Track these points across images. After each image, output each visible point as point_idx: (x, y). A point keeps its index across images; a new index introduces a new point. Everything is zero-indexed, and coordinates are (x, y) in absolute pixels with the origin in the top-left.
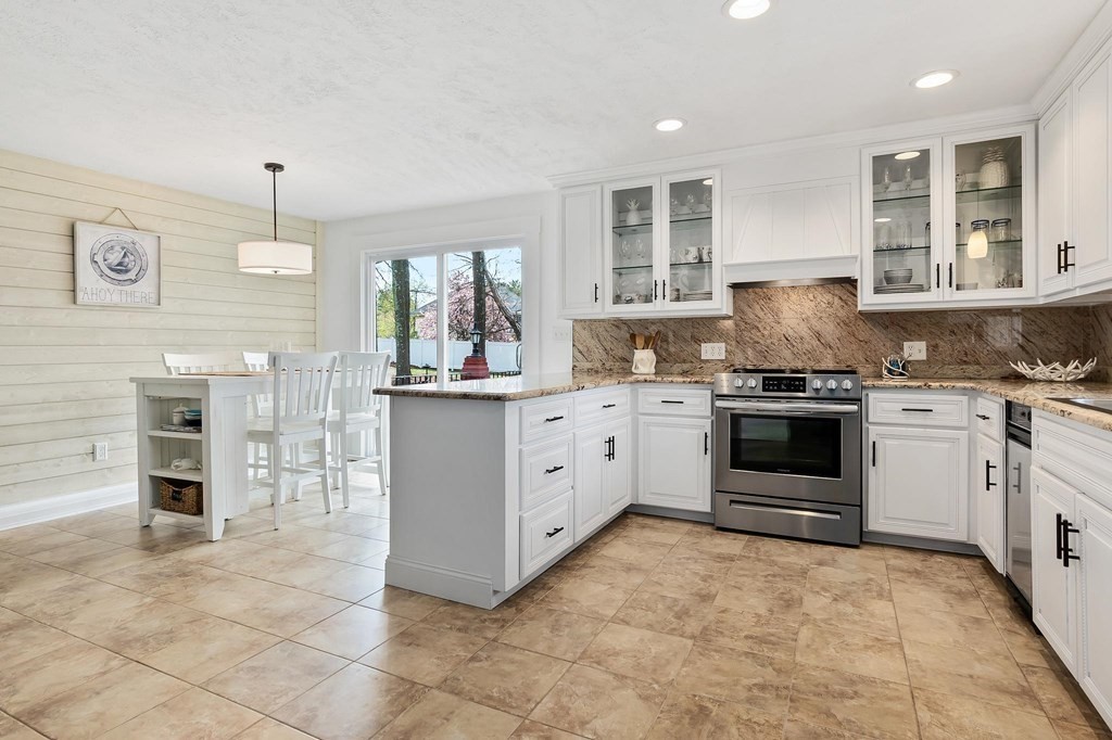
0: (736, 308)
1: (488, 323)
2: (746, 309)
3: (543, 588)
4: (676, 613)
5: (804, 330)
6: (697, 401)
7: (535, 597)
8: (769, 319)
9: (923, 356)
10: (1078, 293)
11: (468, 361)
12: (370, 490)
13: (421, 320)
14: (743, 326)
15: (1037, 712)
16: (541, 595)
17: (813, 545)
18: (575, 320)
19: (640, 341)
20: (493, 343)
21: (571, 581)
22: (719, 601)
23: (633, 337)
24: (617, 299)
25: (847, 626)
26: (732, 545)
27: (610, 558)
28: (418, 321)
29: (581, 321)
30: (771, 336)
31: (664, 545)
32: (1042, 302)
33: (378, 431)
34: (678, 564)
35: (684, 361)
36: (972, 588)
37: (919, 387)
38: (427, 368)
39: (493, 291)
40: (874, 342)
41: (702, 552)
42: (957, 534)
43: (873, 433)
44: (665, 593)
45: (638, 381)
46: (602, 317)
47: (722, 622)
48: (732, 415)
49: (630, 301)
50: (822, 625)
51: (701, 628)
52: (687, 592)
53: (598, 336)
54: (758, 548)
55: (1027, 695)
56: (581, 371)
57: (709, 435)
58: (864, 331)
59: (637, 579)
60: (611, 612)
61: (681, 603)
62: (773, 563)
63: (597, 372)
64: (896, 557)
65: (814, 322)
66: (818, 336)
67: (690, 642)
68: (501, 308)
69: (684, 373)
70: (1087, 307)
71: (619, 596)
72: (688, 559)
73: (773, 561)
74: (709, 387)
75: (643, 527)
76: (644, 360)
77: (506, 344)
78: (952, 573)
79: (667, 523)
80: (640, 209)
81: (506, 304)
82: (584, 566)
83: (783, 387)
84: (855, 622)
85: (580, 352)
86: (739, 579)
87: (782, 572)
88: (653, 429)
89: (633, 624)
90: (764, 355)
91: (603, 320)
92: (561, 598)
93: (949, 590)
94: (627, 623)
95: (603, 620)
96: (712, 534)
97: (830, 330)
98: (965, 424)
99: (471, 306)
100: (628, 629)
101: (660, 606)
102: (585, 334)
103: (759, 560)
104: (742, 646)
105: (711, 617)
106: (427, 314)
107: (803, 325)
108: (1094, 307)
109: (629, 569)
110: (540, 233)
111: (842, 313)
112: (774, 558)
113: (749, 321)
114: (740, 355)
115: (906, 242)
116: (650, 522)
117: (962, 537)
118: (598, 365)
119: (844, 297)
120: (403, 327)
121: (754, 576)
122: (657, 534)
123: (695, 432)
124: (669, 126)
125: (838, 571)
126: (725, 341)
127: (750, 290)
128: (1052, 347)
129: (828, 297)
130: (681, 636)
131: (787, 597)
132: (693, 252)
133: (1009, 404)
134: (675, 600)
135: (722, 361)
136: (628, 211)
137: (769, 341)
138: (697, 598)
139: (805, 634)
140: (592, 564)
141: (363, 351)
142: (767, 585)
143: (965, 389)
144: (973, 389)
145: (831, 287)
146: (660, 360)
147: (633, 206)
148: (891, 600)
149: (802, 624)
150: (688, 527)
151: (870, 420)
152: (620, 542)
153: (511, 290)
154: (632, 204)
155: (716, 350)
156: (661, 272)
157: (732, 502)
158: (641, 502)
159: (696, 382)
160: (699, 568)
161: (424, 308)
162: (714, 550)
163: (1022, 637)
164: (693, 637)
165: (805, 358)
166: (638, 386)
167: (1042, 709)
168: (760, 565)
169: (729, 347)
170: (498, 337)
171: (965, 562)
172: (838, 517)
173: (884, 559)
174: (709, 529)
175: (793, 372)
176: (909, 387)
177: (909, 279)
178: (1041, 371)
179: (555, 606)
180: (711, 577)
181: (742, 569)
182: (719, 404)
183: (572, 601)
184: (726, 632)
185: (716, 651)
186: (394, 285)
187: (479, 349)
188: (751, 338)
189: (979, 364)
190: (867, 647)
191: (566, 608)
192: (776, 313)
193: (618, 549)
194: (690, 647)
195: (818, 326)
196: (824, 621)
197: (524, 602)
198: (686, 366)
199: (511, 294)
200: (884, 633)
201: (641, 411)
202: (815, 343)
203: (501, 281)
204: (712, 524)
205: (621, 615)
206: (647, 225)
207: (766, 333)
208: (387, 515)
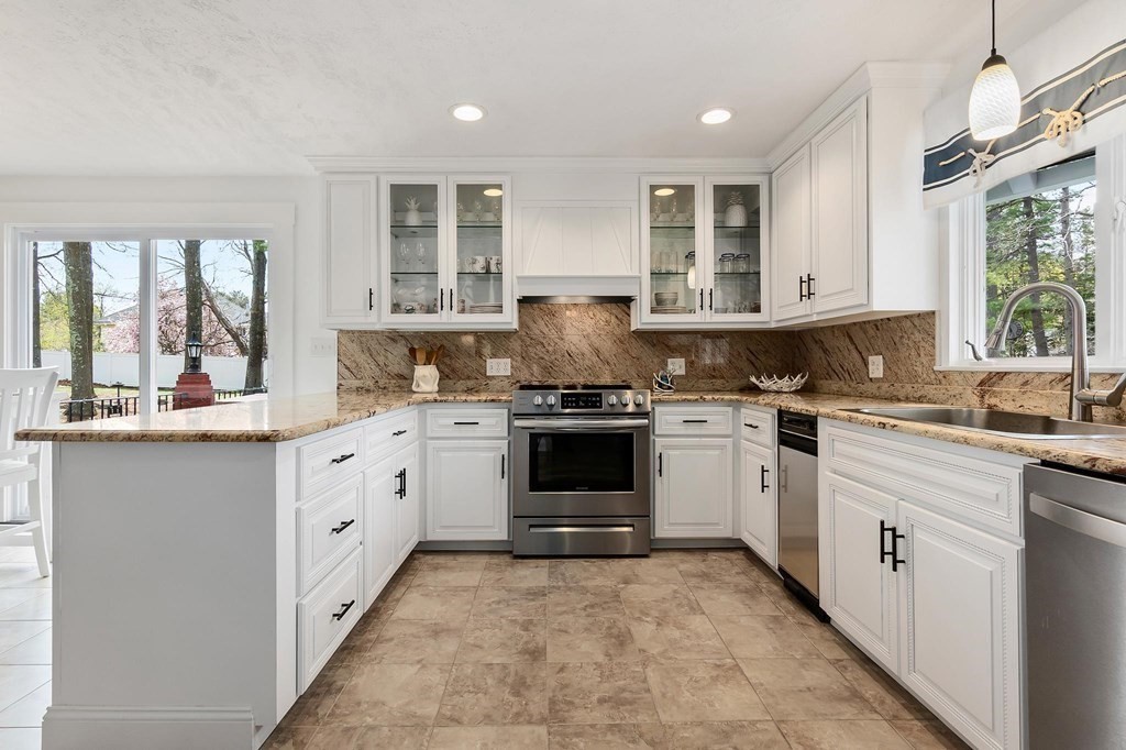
0: (522, 323)
1: (205, 333)
2: (531, 324)
3: (329, 692)
4: (512, 688)
5: (585, 348)
6: (492, 421)
7: (321, 712)
8: (553, 335)
9: (682, 372)
10: (815, 318)
11: (182, 379)
12: (18, 572)
13: (110, 330)
14: (528, 341)
15: (875, 716)
16: (328, 705)
17: (610, 560)
18: (341, 331)
19: (421, 356)
20: (210, 357)
21: (367, 669)
22: (553, 656)
23: (413, 351)
24: (396, 308)
25: (685, 656)
26: (533, 575)
27: (408, 622)
28: (104, 331)
29: (348, 332)
30: (555, 352)
31: (466, 589)
32: (773, 325)
33: (34, 485)
34: (490, 612)
35: (469, 378)
36: (752, 583)
37: (697, 400)
38: (119, 386)
39: (210, 300)
40: (645, 359)
41: (509, 591)
42: (723, 531)
43: (659, 444)
44: (489, 659)
45: (427, 402)
46: (378, 327)
47: (566, 686)
48: (531, 434)
49: (411, 311)
50: (663, 661)
51: (547, 703)
52: (514, 651)
53: (369, 350)
54: (563, 575)
55: (855, 696)
56: (349, 390)
57: (506, 457)
58: (636, 348)
59: (450, 646)
60: (431, 709)
61: (512, 669)
62: (584, 591)
63: (368, 391)
64: (683, 562)
65: (593, 338)
66: (597, 352)
67: (542, 730)
68: (221, 319)
69: (469, 391)
70: (793, 332)
71: (435, 677)
72: (499, 602)
73: (583, 587)
74: (505, 405)
75: (436, 568)
76: (426, 377)
77: (227, 358)
78: (730, 568)
79: (462, 559)
80: (420, 210)
81: (227, 316)
82: (378, 640)
83: (581, 403)
84: (688, 650)
85: (347, 367)
86: (561, 619)
87: (597, 600)
88: (443, 454)
89: (465, 719)
90: (547, 370)
91: (376, 332)
92: (359, 704)
93: (738, 590)
94: (458, 722)
95: (425, 727)
96: (512, 565)
97: (607, 346)
98: (729, 432)
99: (182, 315)
100: (462, 732)
101: (490, 681)
102: (354, 348)
103: (570, 589)
104: (600, 716)
105: (552, 683)
106: (119, 323)
107: (584, 341)
108: (799, 332)
109: (437, 632)
110: (294, 226)
111: (618, 331)
112: (583, 583)
113: (534, 337)
114: (526, 372)
115: (673, 268)
116: (441, 560)
117: (728, 534)
118: (370, 383)
119: (620, 316)
120: (84, 338)
121: (573, 611)
122: (455, 574)
123: (492, 454)
124: (468, 113)
125: (644, 587)
126: (511, 357)
127: (535, 305)
128: (772, 363)
129: (606, 315)
130: (530, 723)
131: (615, 631)
132: (481, 261)
133: (780, 412)
134: (504, 667)
135: (507, 377)
136: (407, 210)
137: (553, 357)
138: (527, 656)
139: (653, 677)
140: (388, 635)
141: (7, 366)
142: (591, 620)
143: (731, 400)
144: (738, 401)
145: (608, 305)
146: (444, 377)
147: (412, 205)
148: (704, 613)
149: (645, 665)
150: (483, 560)
151: (656, 433)
152: (415, 595)
153: (230, 299)
154: (413, 202)
155: (502, 366)
156: (447, 279)
157: (531, 526)
158: (429, 539)
159: (493, 401)
160: (512, 613)
161: (115, 316)
162: (522, 585)
163: (815, 629)
164: (543, 721)
165: (586, 373)
166: (425, 406)
167: (876, 712)
168: (573, 595)
169: (514, 363)
170: (215, 350)
171: (733, 556)
172: (630, 529)
173: (673, 565)
174: (507, 558)
175: (585, 387)
176: (689, 401)
177: (675, 301)
178: (766, 384)
179: (353, 721)
180: (531, 622)
181: (558, 604)
182: (518, 423)
183: (375, 704)
184: (577, 701)
185: (577, 735)
186: (68, 284)
187: (194, 364)
188: (536, 354)
189: (723, 378)
190: (715, 679)
191: (369, 720)
192: (560, 329)
193: (413, 606)
194: (545, 737)
195: (597, 343)
196: (662, 654)
197: (306, 726)
198: (471, 383)
199: (232, 304)
200: (719, 656)
201: (429, 434)
202: (595, 359)
203: (220, 290)
204: (511, 552)
205: (447, 711)
206: (430, 228)
207: (550, 349)
208: (49, 615)
